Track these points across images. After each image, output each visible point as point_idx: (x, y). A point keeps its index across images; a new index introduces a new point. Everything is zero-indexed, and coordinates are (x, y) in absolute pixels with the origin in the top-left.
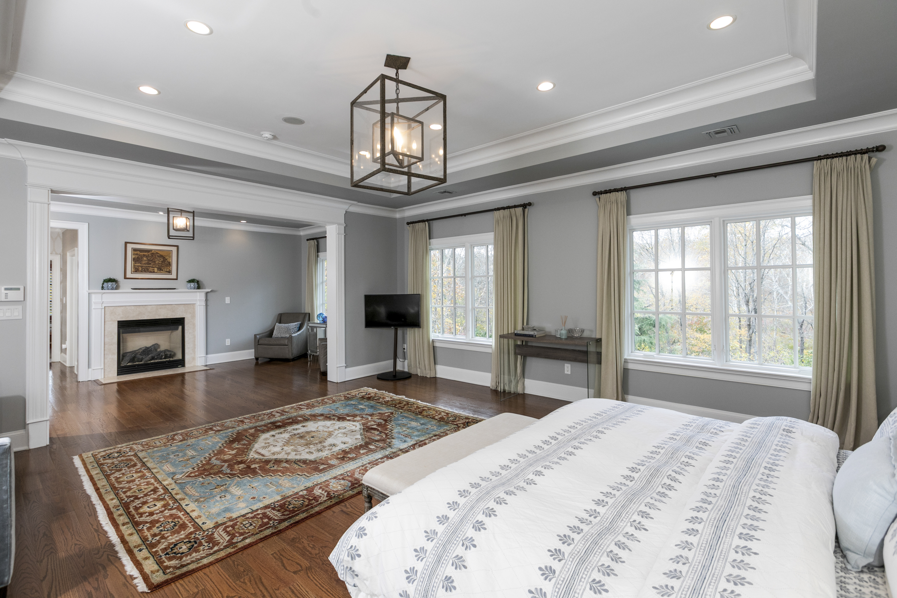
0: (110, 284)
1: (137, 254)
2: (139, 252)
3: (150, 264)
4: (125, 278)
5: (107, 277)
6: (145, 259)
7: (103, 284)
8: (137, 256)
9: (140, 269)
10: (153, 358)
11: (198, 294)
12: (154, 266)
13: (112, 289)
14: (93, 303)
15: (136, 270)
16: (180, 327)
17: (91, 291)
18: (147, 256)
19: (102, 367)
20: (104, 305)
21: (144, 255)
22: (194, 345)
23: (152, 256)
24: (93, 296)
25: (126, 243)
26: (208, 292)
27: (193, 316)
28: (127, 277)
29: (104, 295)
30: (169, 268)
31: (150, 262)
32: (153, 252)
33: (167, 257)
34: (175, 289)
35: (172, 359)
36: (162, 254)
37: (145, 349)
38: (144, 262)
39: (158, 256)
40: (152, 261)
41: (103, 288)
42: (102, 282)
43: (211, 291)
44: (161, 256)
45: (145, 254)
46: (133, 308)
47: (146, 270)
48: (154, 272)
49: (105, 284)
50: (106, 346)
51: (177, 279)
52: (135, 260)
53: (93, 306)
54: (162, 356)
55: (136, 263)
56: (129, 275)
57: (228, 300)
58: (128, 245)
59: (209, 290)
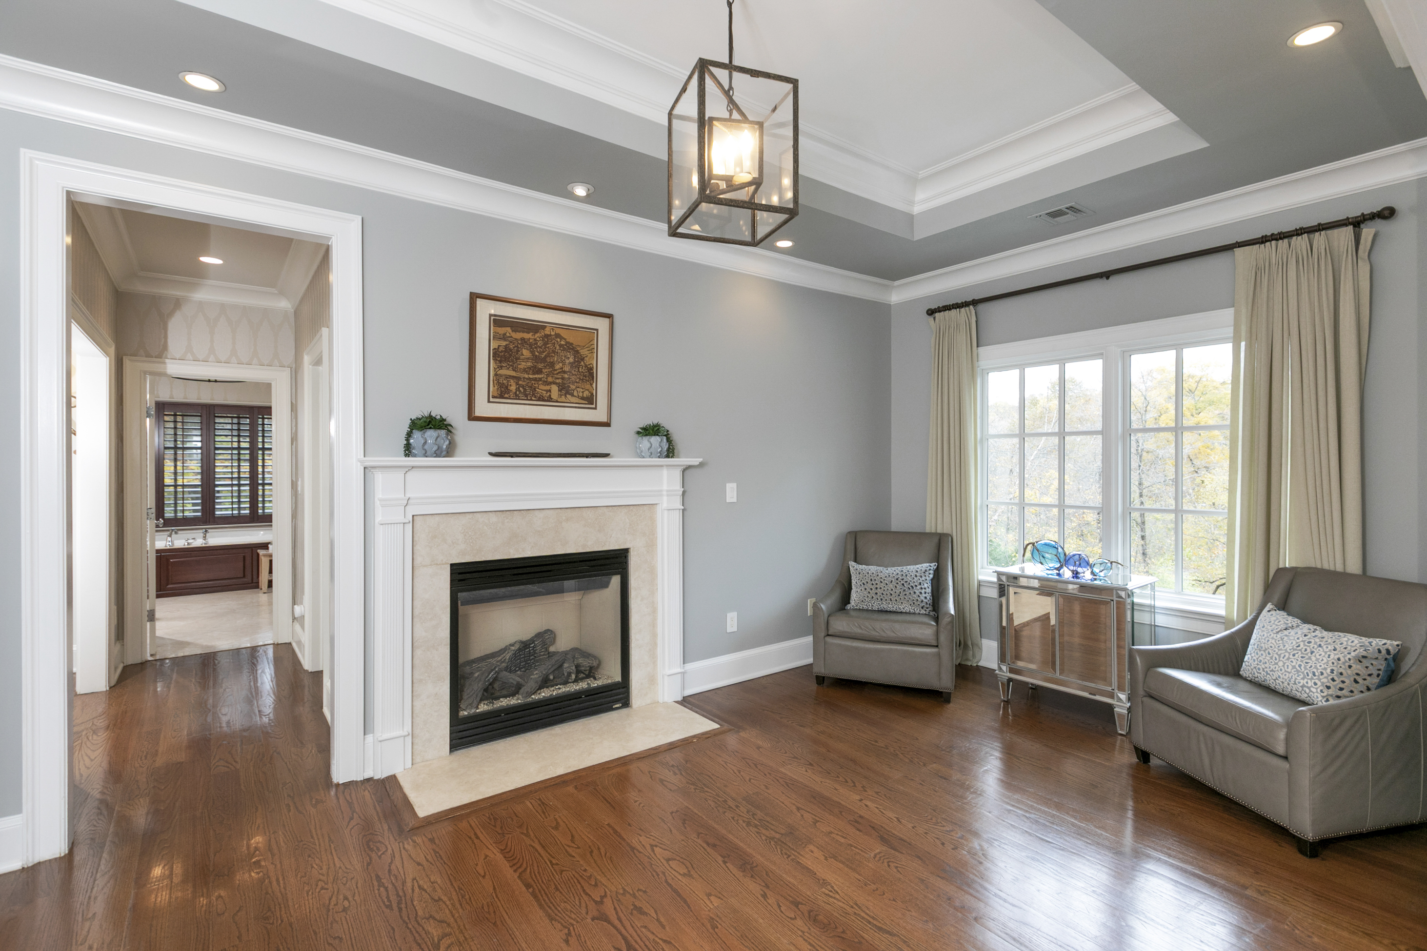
0: (431, 434)
1: (504, 337)
2: (509, 329)
3: (540, 371)
4: (472, 417)
5: (420, 411)
6: (526, 353)
7: (409, 435)
8: (504, 343)
9: (513, 388)
10: (545, 683)
11: (665, 472)
12: (550, 379)
13: (438, 454)
14: (377, 503)
15: (501, 392)
16: (616, 580)
17: (371, 461)
18: (531, 345)
19: (408, 728)
20: (412, 510)
21: (523, 339)
22: (654, 635)
23: (545, 344)
24: (379, 478)
25: (474, 297)
26: (689, 467)
27: (651, 545)
28: (478, 413)
29: (411, 475)
30: (588, 386)
31: (540, 366)
32: (547, 331)
33: (584, 352)
34: (606, 455)
35: (595, 684)
36: (571, 340)
37: (520, 650)
38: (523, 365)
39: (561, 346)
40: (544, 360)
41: (408, 450)
42: (406, 429)
43: (701, 465)
44: (570, 347)
45: (526, 336)
46: (494, 518)
47: (529, 394)
48: (550, 399)
49: (417, 434)
50: (418, 652)
51: (607, 424)
52: (500, 356)
53: (379, 516)
54: (569, 674)
55: (501, 367)
56: (483, 408)
57: (731, 493)
58: (480, 302)
59: (695, 461)
